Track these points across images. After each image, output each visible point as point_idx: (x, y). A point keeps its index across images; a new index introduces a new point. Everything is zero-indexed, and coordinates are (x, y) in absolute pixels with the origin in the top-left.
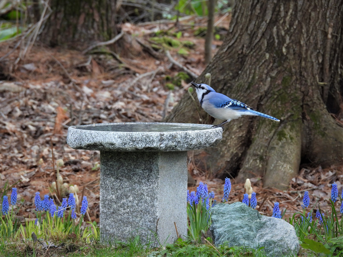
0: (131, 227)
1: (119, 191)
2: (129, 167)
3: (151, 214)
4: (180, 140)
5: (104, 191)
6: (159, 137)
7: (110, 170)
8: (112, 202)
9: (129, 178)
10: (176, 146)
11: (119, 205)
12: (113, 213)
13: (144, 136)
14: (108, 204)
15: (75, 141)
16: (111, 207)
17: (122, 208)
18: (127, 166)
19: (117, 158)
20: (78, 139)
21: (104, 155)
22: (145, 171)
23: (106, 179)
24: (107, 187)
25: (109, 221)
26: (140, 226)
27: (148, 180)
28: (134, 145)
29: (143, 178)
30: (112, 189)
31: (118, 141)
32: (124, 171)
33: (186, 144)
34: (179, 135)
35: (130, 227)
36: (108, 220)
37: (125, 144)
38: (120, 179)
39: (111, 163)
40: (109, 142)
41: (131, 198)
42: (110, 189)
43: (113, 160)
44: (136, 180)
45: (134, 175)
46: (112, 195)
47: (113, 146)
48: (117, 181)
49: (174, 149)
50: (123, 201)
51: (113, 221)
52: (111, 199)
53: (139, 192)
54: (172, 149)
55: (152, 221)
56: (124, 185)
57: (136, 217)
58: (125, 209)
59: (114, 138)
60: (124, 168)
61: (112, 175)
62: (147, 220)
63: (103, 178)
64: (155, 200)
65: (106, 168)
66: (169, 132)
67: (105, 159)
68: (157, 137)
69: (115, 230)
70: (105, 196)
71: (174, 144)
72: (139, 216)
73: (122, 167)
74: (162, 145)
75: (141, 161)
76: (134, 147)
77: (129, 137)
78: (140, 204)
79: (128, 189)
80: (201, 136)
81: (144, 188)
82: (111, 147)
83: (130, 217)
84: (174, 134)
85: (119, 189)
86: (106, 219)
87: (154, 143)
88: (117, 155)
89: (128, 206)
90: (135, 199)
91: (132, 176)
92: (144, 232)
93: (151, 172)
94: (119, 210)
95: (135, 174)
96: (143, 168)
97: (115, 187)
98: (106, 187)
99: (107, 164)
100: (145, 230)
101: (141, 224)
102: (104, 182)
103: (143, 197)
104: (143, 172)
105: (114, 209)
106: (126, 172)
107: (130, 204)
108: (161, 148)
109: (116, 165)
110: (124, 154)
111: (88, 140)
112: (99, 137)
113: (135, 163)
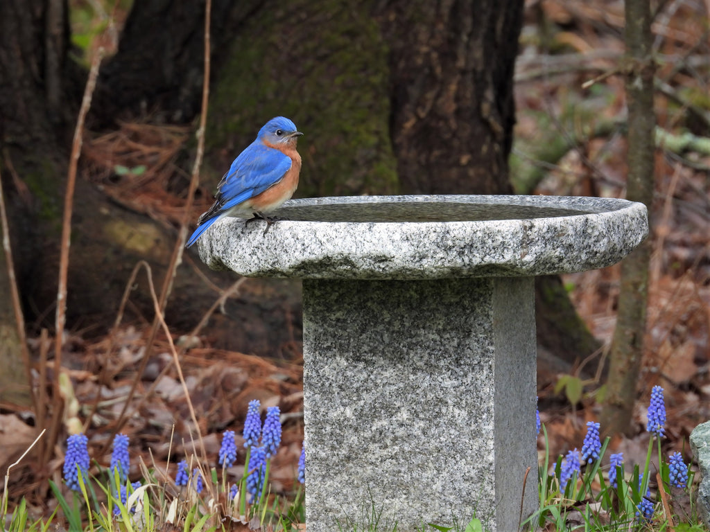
0: (407, 498)
1: (364, 395)
2: (397, 326)
3: (472, 457)
4: (571, 240)
5: (317, 397)
6: (521, 235)
7: (334, 336)
8: (345, 427)
9: (398, 357)
10: (561, 260)
11: (368, 434)
12: (348, 458)
13: (479, 234)
14: (332, 434)
15: (254, 253)
16: (340, 443)
17: (376, 445)
18: (390, 323)
19: (356, 299)
20: (264, 247)
21: (317, 293)
22: (448, 336)
23: (323, 362)
24: (327, 384)
25: (336, 484)
26: (437, 494)
27: (457, 361)
28: (449, 259)
29: (442, 355)
30: (342, 390)
31: (404, 251)
32: (379, 337)
33: (585, 251)
34: (570, 228)
35: (404, 496)
36: (332, 479)
37: (421, 258)
38: (365, 361)
39: (339, 314)
40: (375, 253)
41: (404, 415)
42: (336, 390)
43: (346, 305)
44: (421, 360)
45: (411, 347)
46: (342, 409)
47: (387, 263)
48: (356, 367)
49: (555, 268)
50: (380, 423)
51: (349, 483)
52: (342, 419)
53: (430, 396)
54: (549, 269)
55: (476, 479)
56: (379, 377)
57: (422, 467)
58: (386, 447)
59: (390, 242)
60: (380, 327)
61: (342, 350)
62: (458, 476)
63: (312, 358)
64: (484, 417)
65: (321, 330)
66: (545, 219)
67: (319, 304)
68: (514, 234)
69: (355, 508)
70: (322, 410)
71: (557, 253)
72: (430, 465)
73: (375, 327)
74: (528, 258)
75: (433, 306)
76: (447, 264)
77: (433, 236)
78: (433, 431)
79: (393, 388)
80: (616, 228)
81: (448, 383)
82: (379, 268)
83: (403, 470)
84: (558, 225)
85: (366, 390)
86: (324, 477)
87: (505, 251)
88: (359, 292)
89: (395, 439)
90: (417, 416)
91: (405, 349)
92: (449, 511)
93: (469, 335)
94: (365, 450)
95: (416, 344)
96: (440, 327)
97: (351, 384)
98: (323, 385)
99: (324, 319)
100: (451, 505)
101: (438, 486)
102: (317, 372)
103: (444, 410)
104: (441, 337)
105: (350, 447)
106: (386, 339)
107: (401, 432)
108: (523, 264)
109: (355, 320)
110: (379, 288)
111: (304, 250)
112: (341, 241)
113: (415, 313)
